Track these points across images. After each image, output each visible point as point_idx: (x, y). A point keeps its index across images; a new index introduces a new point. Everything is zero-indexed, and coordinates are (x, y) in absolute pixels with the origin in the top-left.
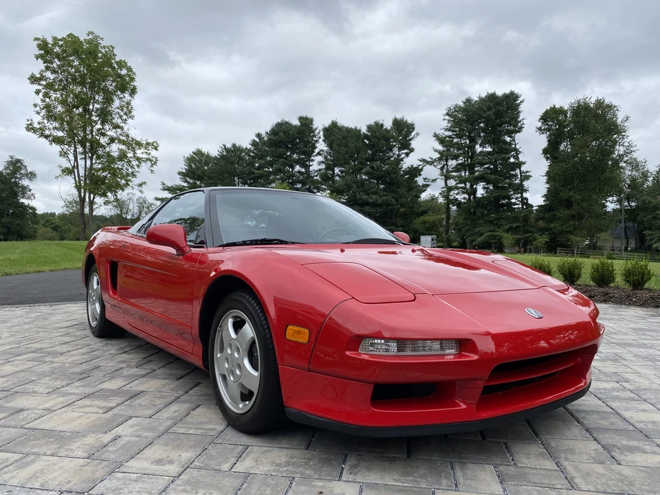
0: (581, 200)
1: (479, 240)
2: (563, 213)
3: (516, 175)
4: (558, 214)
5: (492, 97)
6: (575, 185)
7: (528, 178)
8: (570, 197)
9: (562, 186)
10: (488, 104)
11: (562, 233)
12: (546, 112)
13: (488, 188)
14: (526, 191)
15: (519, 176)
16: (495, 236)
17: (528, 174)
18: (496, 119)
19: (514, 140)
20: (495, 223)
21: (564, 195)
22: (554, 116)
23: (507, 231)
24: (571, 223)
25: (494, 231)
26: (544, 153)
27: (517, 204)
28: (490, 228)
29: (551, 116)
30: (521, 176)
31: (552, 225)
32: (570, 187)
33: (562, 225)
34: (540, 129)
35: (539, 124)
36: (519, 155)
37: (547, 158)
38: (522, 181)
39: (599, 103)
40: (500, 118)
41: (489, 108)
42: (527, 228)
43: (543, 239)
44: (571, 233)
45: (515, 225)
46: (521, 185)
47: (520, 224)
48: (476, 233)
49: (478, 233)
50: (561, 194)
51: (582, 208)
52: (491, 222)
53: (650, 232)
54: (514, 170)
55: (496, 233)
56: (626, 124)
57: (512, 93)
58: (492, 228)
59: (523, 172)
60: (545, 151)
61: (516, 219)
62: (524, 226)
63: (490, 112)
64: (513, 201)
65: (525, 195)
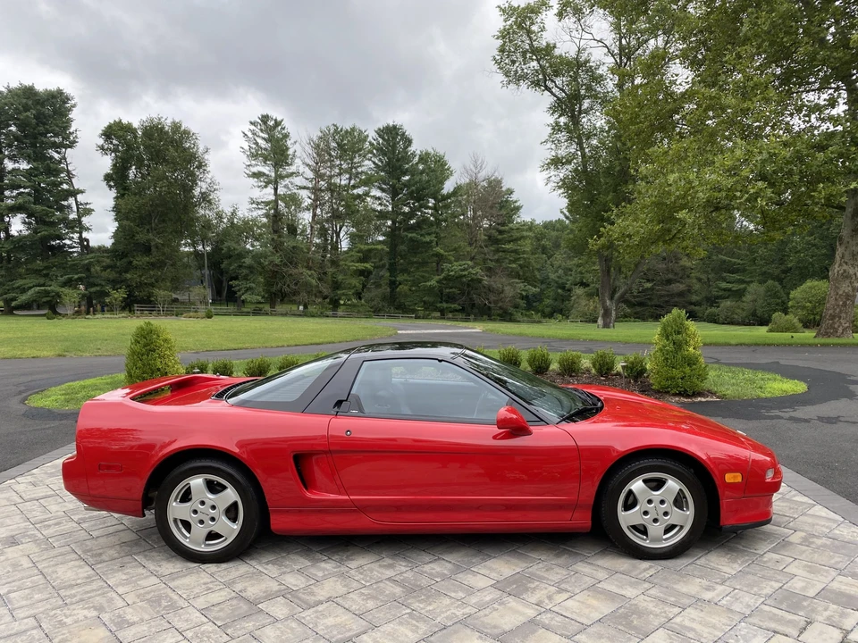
0: (163, 245)
1: (23, 298)
2: (141, 260)
3: (69, 207)
4: (135, 262)
5: (29, 92)
6: (153, 225)
7: (88, 212)
8: (149, 241)
9: (138, 226)
10: (24, 101)
11: (141, 285)
12: (110, 127)
13: (30, 223)
14: (88, 229)
15: (75, 209)
16: (47, 293)
17: (88, 207)
18: (37, 124)
19: (65, 159)
20: (44, 274)
21: (141, 237)
22: (121, 133)
23: (64, 284)
24: (152, 273)
25: (43, 285)
26: (105, 179)
27: (75, 247)
28: (37, 281)
29: (116, 133)
30: (78, 208)
31: (128, 276)
32: (148, 227)
33: (141, 276)
34: (102, 148)
35: (101, 141)
36: (73, 180)
37: (110, 187)
38: (80, 216)
39: (176, 127)
40: (44, 124)
41: (26, 108)
42: (91, 280)
43: (119, 295)
44: (152, 285)
45: (76, 277)
46: (78, 222)
47: (84, 275)
48: (13, 289)
49: (18, 287)
50: (138, 237)
51: (164, 254)
52: (37, 272)
53: (236, 282)
54: (66, 200)
55: (49, 288)
56: (206, 157)
57: (60, 92)
58: (42, 281)
59: (81, 204)
60: (108, 178)
61: (74, 268)
62: (87, 277)
63: (28, 114)
64: (67, 242)
65: (85, 235)
